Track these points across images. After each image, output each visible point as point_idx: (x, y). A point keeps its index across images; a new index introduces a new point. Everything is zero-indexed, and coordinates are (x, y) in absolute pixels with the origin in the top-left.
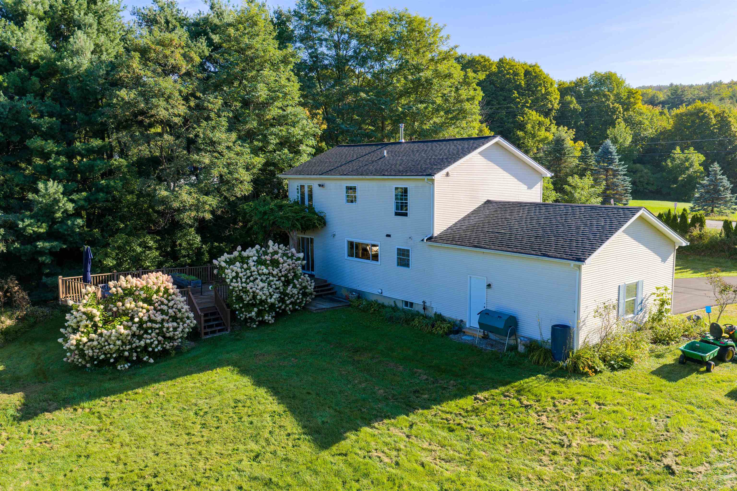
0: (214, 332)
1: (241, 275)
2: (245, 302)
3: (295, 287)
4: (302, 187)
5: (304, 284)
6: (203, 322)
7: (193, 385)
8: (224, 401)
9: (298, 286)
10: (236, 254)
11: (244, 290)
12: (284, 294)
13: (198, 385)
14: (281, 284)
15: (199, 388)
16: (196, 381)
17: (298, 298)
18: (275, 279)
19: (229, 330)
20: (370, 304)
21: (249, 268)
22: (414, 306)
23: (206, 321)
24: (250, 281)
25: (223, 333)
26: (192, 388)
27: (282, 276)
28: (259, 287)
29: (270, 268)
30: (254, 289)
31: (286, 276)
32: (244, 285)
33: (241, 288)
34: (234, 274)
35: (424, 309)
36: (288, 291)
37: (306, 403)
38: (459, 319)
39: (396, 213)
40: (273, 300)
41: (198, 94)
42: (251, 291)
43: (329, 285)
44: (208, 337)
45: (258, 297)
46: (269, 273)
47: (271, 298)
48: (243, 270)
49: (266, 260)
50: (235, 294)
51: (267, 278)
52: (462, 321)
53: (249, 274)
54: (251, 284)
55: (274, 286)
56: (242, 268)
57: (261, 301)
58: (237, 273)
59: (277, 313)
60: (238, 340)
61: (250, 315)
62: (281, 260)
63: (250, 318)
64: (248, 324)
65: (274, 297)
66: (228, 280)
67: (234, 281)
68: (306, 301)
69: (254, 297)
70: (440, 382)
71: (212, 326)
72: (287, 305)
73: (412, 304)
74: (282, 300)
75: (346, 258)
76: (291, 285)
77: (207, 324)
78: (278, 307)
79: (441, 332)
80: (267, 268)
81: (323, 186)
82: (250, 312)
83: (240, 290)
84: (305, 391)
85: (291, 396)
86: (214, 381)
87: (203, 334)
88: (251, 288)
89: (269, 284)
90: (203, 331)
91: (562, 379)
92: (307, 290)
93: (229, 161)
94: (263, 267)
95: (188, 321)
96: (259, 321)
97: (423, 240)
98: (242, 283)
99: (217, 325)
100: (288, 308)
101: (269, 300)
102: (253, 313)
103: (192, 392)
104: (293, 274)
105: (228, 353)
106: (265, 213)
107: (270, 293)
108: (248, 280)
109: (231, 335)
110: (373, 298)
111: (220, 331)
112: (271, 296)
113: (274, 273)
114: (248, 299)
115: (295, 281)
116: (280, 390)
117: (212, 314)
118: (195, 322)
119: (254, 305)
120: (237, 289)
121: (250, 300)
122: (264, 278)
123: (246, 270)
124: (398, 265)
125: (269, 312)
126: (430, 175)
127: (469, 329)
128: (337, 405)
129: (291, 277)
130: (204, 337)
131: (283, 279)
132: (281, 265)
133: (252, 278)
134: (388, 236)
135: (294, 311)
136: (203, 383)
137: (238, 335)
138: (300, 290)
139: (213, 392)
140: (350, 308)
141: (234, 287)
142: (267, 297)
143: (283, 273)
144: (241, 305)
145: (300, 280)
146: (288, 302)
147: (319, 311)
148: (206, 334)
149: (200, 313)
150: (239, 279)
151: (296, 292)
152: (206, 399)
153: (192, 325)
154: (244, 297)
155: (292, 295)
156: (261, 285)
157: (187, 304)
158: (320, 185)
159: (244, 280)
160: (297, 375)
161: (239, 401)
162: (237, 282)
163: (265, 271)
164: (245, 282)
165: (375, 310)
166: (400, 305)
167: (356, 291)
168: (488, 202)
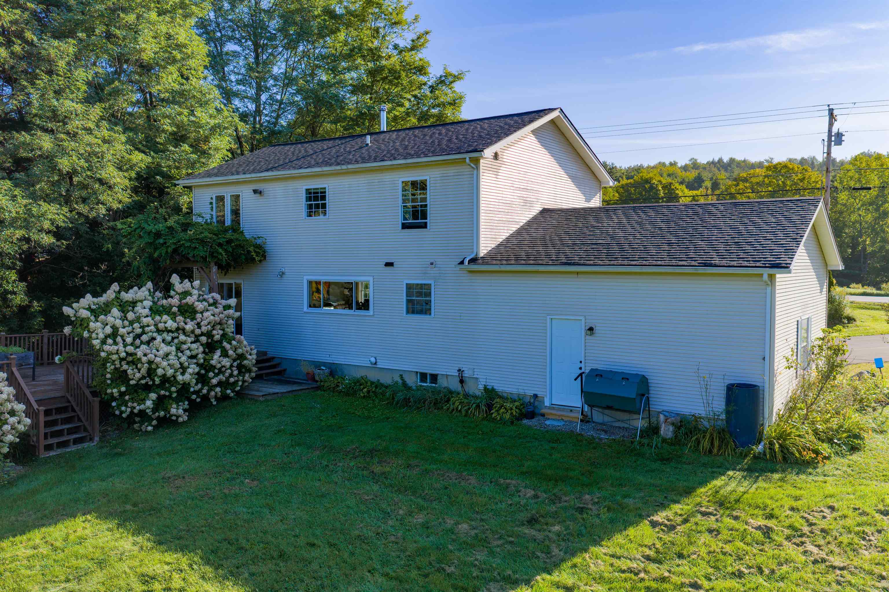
0: (64, 444)
1: (122, 331)
2: (132, 382)
3: (225, 354)
4: (221, 199)
5: (240, 351)
6: (42, 424)
7: (30, 552)
8: (115, 582)
9: (231, 352)
10: (110, 294)
11: (130, 359)
12: (206, 367)
13: (44, 550)
14: (201, 349)
15: (47, 556)
16: (37, 541)
17: (231, 375)
18: (189, 340)
19: (97, 439)
20: (360, 382)
21: (138, 319)
22: (440, 379)
23: (47, 424)
24: (142, 343)
25: (86, 445)
26: (28, 558)
27: (202, 334)
28: (161, 353)
29: (180, 318)
30: (151, 356)
31: (209, 335)
32: (130, 349)
33: (123, 355)
34: (108, 330)
35: (462, 381)
36: (213, 362)
37: (315, 566)
38: (530, 392)
39: (403, 224)
40: (187, 377)
41: (29, 35)
42: (144, 359)
43: (273, 358)
44: (52, 453)
45: (160, 372)
46: (178, 329)
47: (183, 374)
48: (126, 323)
49: (171, 306)
50: (110, 367)
51: (173, 338)
52: (536, 396)
53: (139, 331)
54: (144, 347)
55: (188, 353)
56: (124, 318)
57: (165, 379)
58: (114, 327)
59: (192, 402)
60: (119, 455)
61: (142, 407)
62: (200, 306)
63: (142, 413)
64: (136, 426)
65: (190, 370)
66: (96, 343)
67: (110, 341)
68: (244, 381)
69: (151, 372)
70: (564, 498)
71: (60, 433)
72: (212, 388)
73: (434, 378)
74: (202, 379)
75: (305, 308)
76: (218, 353)
77: (48, 430)
78: (195, 392)
79: (507, 416)
80: (174, 320)
81: (260, 193)
82: (143, 401)
83: (122, 359)
84: (302, 541)
85: (275, 554)
86: (81, 541)
87: (42, 447)
88: (145, 355)
89: (178, 349)
90: (43, 443)
91: (776, 476)
92: (245, 362)
93: (88, 149)
94: (165, 317)
95: (13, 420)
96: (158, 419)
97: (462, 263)
98: (125, 346)
99: (70, 432)
100: (213, 393)
101: (180, 378)
102: (149, 403)
103: (30, 568)
104: (221, 332)
105: (103, 480)
106: (158, 235)
107: (181, 364)
108: (138, 342)
109: (101, 448)
110: (358, 374)
111: (76, 441)
112: (184, 369)
113: (189, 327)
114: (138, 375)
115: (225, 344)
116: (243, 543)
117: (59, 410)
118: (28, 421)
119: (148, 388)
120: (115, 357)
121: (143, 378)
122: (169, 338)
123: (131, 323)
124: (408, 312)
125: (177, 400)
126: (475, 151)
127: (549, 408)
128: (385, 563)
129: (217, 337)
130: (43, 455)
131: (204, 339)
132: (199, 316)
133: (145, 338)
134: (389, 264)
135: (225, 398)
136: (58, 544)
137: (115, 447)
138: (234, 360)
139: (84, 563)
140: (319, 392)
141: (110, 354)
142: (176, 371)
143: (204, 329)
144: (123, 389)
145: (234, 343)
146: (214, 381)
147: (269, 398)
148: (49, 448)
149: (35, 406)
150: (119, 339)
151: (228, 364)
152: (68, 580)
153: (21, 428)
154: (130, 372)
155: (220, 369)
156: (165, 349)
157: (10, 385)
158: (255, 191)
159: (129, 340)
160: (272, 509)
161: (153, 578)
162: (115, 343)
163: (171, 324)
164: (132, 344)
165: (368, 392)
166: (412, 381)
167: (324, 364)
168: (545, 211)
